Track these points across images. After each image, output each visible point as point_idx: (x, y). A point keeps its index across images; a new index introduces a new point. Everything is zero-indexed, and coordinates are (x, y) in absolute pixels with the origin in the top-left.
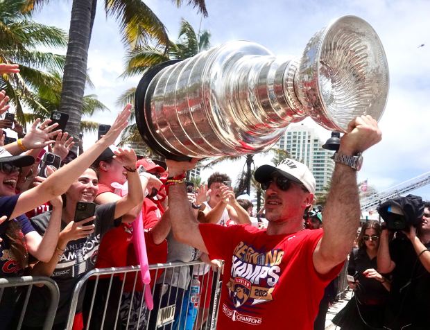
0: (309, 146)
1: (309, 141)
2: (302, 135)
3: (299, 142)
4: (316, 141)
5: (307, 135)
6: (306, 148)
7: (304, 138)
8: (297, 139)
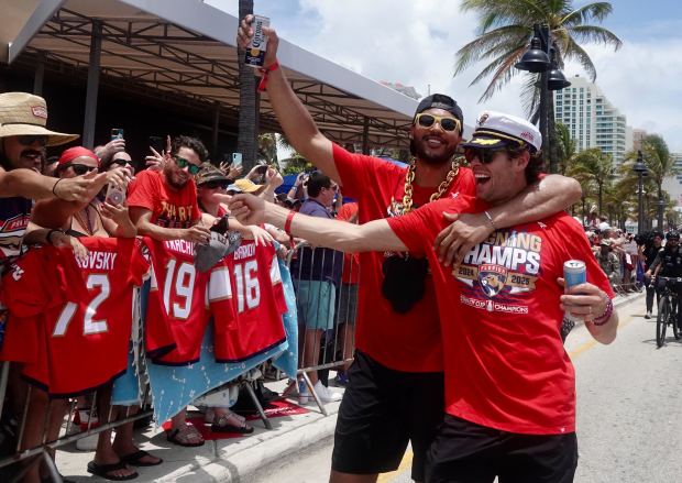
0: (588, 108)
1: (589, 101)
2: (578, 93)
3: (574, 102)
4: (599, 100)
5: (585, 93)
6: (585, 111)
7: (581, 96)
8: (571, 99)
